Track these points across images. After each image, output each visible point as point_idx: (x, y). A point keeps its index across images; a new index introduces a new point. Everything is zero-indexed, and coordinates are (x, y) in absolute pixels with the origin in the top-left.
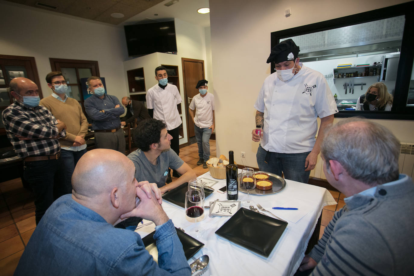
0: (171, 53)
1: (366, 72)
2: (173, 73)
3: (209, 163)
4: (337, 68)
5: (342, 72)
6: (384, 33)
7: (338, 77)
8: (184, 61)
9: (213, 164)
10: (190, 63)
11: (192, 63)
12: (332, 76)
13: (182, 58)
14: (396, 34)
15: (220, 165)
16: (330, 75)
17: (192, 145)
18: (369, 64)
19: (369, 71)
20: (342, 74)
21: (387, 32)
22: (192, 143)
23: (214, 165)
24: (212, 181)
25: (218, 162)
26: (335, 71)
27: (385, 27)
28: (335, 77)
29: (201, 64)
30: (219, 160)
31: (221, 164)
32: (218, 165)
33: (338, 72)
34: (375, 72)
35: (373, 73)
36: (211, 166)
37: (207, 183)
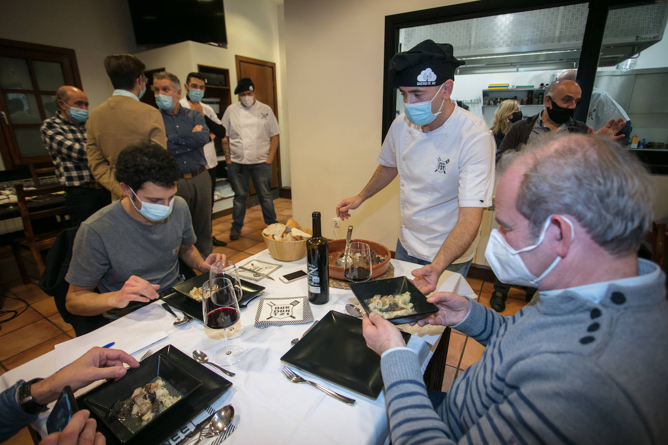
0: (217, 44)
1: (529, 98)
2: (221, 83)
3: (267, 234)
4: (488, 90)
5: (495, 95)
6: (557, 34)
7: (489, 104)
8: (241, 61)
9: (273, 236)
10: (251, 65)
11: (254, 66)
12: (480, 101)
13: (237, 57)
14: (574, 37)
15: (285, 236)
16: (477, 100)
17: (253, 208)
18: (534, 86)
19: (533, 97)
20: (494, 100)
21: (561, 33)
22: (254, 204)
23: (275, 237)
24: (271, 266)
25: (283, 231)
26: (485, 94)
27: (559, 25)
28: (484, 104)
29: (270, 69)
30: (285, 228)
31: (288, 235)
32: (283, 237)
33: (490, 95)
34: (540, 99)
35: (539, 101)
36: (270, 238)
37: (261, 269)
